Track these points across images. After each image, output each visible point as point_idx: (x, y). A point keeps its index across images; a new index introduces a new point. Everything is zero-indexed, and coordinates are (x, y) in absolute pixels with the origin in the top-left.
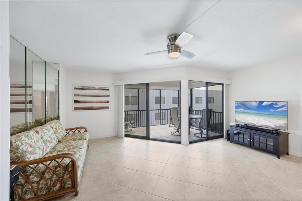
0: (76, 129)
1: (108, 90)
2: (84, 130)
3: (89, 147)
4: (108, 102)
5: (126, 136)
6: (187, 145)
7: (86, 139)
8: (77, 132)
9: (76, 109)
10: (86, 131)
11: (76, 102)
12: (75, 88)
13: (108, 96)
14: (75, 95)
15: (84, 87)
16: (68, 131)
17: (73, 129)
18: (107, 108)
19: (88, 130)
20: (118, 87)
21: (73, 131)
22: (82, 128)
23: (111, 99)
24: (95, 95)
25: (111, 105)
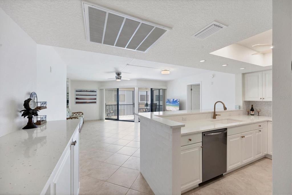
0: (77, 113)
1: (96, 92)
2: (81, 114)
3: (84, 123)
4: (96, 99)
5: (106, 119)
6: (137, 122)
7: (82, 117)
8: (78, 114)
9: (77, 103)
10: (82, 114)
11: (77, 99)
12: (76, 91)
13: (96, 95)
14: (76, 95)
15: (82, 90)
16: (73, 114)
17: (76, 113)
18: (95, 102)
19: (84, 114)
20: (101, 90)
21: (76, 114)
22: (80, 112)
23: (98, 97)
24: (88, 95)
25: (98, 101)
